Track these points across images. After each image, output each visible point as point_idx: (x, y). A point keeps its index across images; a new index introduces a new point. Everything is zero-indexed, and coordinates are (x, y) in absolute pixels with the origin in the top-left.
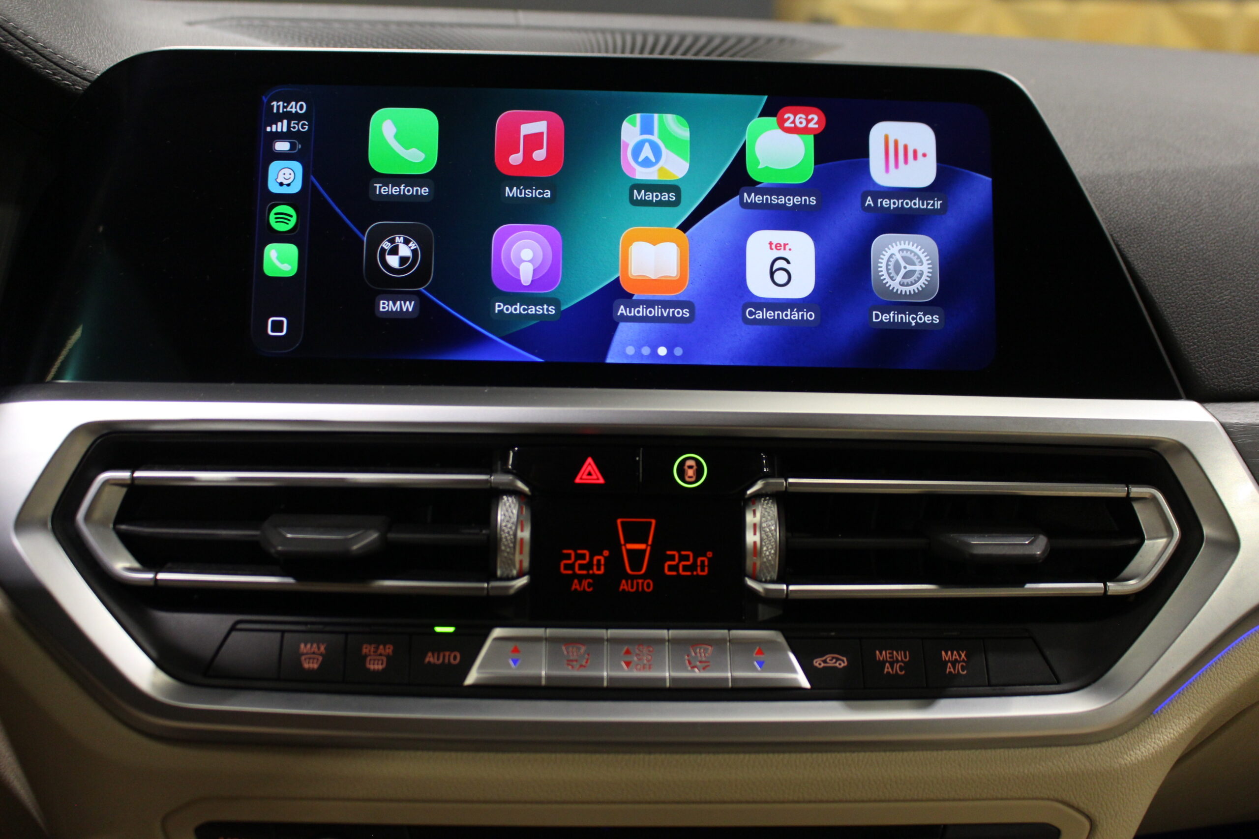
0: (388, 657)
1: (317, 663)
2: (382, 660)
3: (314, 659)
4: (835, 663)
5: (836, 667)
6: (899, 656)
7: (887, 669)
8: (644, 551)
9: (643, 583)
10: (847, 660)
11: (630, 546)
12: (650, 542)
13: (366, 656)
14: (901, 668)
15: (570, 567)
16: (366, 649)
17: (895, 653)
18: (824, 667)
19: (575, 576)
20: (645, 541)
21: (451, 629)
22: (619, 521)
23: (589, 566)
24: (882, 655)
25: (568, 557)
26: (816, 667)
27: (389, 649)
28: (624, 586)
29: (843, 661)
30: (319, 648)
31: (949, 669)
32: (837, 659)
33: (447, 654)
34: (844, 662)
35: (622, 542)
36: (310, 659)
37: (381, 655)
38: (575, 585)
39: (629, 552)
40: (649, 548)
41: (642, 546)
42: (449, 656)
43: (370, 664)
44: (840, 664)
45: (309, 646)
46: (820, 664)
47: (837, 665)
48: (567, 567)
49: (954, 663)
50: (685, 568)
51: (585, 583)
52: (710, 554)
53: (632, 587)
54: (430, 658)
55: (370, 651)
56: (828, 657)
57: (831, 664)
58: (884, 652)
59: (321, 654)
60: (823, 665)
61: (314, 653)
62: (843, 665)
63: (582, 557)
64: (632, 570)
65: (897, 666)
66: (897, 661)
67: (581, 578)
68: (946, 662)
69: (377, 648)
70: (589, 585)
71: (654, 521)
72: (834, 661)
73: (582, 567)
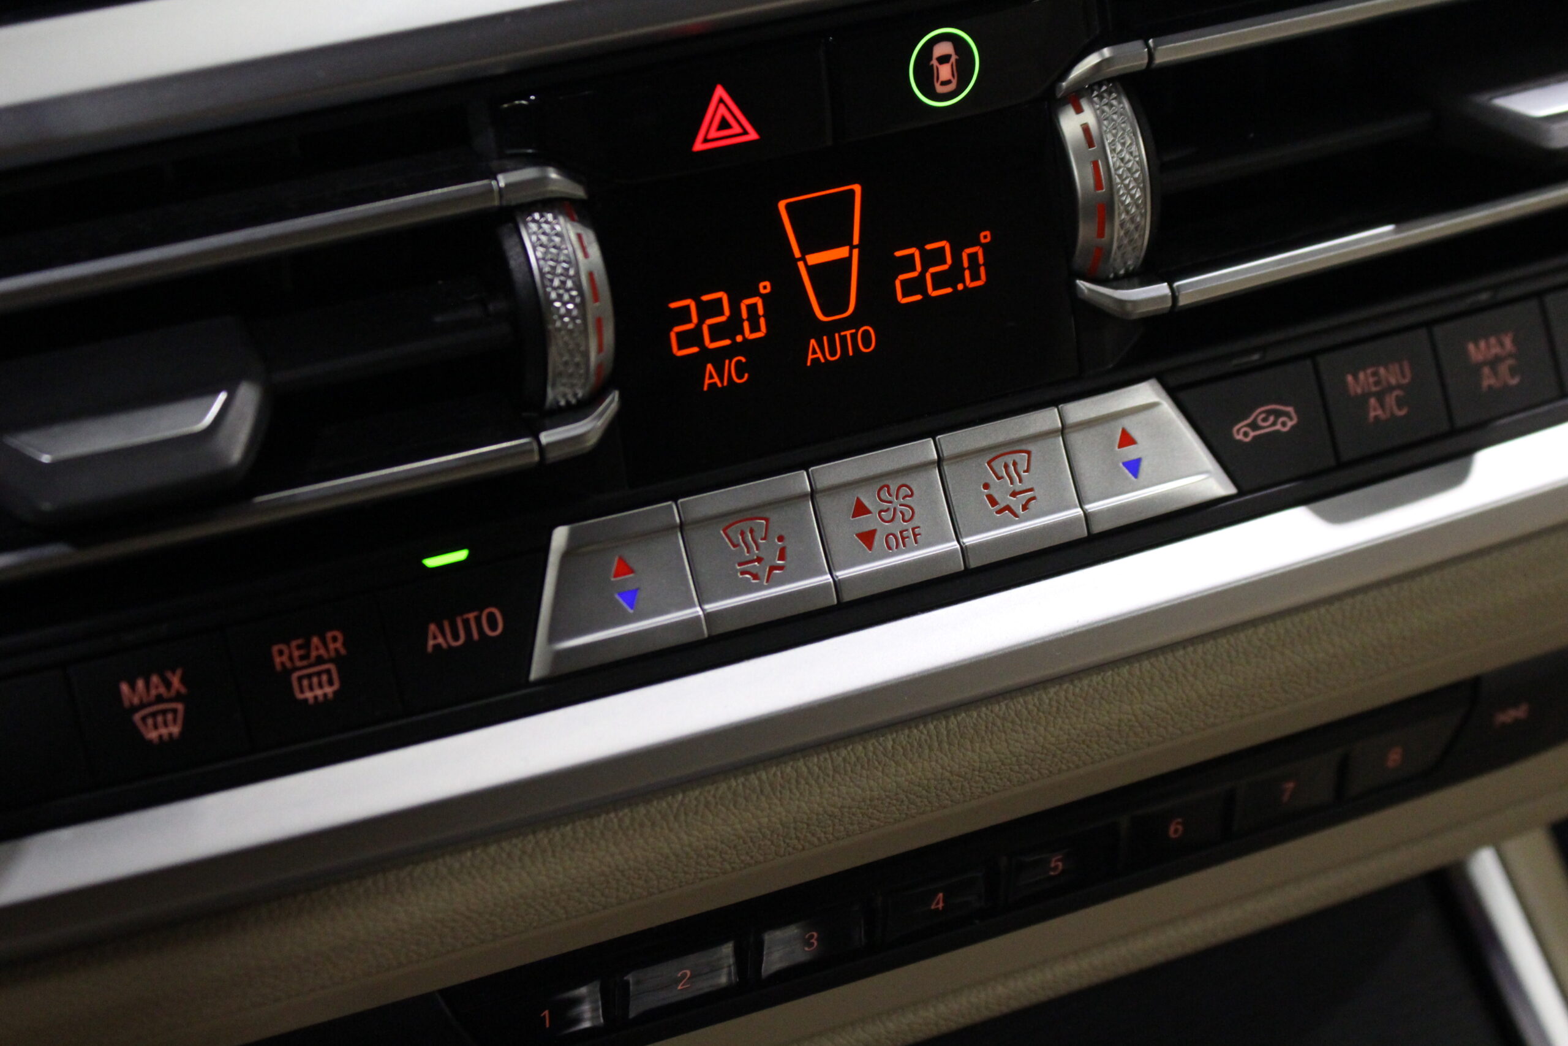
0: (338, 660)
1: (175, 721)
2: (328, 672)
3: (164, 712)
4: (1274, 424)
5: (1278, 432)
6: (1393, 375)
7: (1375, 411)
8: (846, 262)
9: (854, 337)
10: (1296, 412)
11: (816, 258)
12: (856, 241)
13: (287, 672)
14: (1400, 403)
15: (691, 338)
16: (281, 656)
17: (1382, 371)
18: (1255, 438)
19: (707, 355)
20: (847, 241)
21: (461, 555)
22: (782, 205)
23: (732, 327)
24: (1359, 382)
25: (683, 315)
26: (1240, 441)
27: (336, 642)
28: (816, 352)
29: (1287, 415)
30: (168, 684)
31: (1488, 380)
32: (1278, 414)
33: (471, 616)
34: (1291, 419)
35: (797, 254)
36: (154, 715)
37: (320, 660)
38: (711, 377)
39: (811, 270)
40: (856, 252)
41: (841, 252)
42: (478, 620)
43: (302, 691)
44: (1284, 424)
45: (140, 684)
46: (1246, 434)
47: (1278, 427)
48: (685, 340)
49: (1494, 363)
50: (939, 281)
51: (730, 366)
52: (985, 236)
53: (833, 352)
54: (436, 639)
55: (291, 658)
56: (1258, 414)
57: (1268, 427)
58: (1361, 376)
59: (178, 698)
60: (1252, 434)
61: (160, 699)
62: (1290, 424)
63: (715, 308)
64: (825, 314)
65: (1391, 400)
66: (1391, 388)
67: (718, 358)
68: (1478, 367)
69: (306, 646)
70: (740, 369)
71: (857, 188)
72: (1272, 419)
73: (717, 332)
